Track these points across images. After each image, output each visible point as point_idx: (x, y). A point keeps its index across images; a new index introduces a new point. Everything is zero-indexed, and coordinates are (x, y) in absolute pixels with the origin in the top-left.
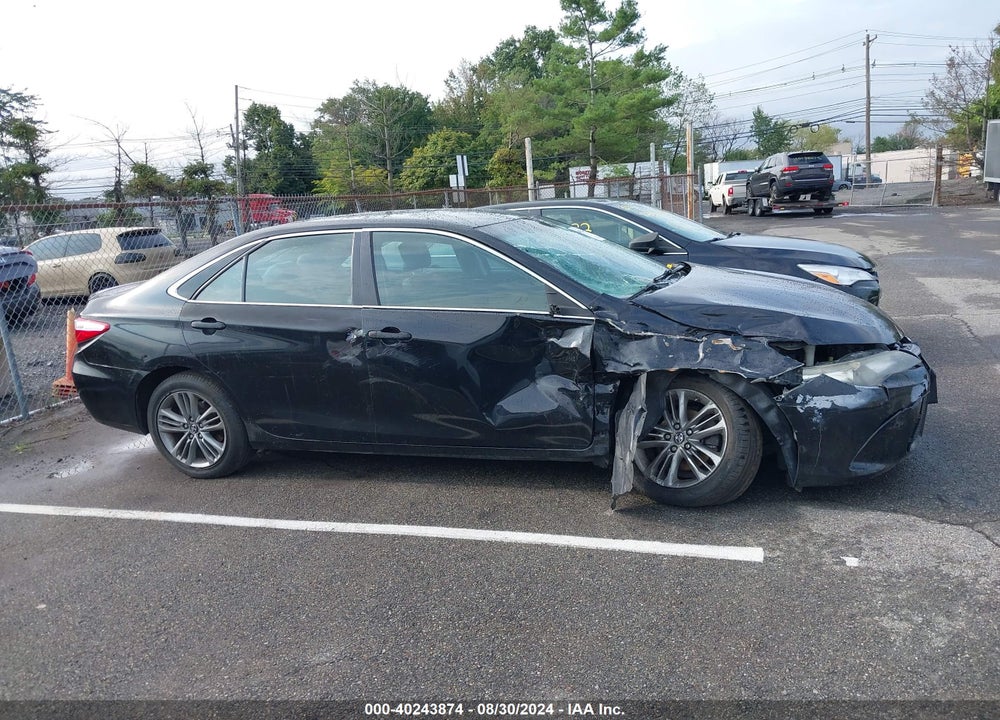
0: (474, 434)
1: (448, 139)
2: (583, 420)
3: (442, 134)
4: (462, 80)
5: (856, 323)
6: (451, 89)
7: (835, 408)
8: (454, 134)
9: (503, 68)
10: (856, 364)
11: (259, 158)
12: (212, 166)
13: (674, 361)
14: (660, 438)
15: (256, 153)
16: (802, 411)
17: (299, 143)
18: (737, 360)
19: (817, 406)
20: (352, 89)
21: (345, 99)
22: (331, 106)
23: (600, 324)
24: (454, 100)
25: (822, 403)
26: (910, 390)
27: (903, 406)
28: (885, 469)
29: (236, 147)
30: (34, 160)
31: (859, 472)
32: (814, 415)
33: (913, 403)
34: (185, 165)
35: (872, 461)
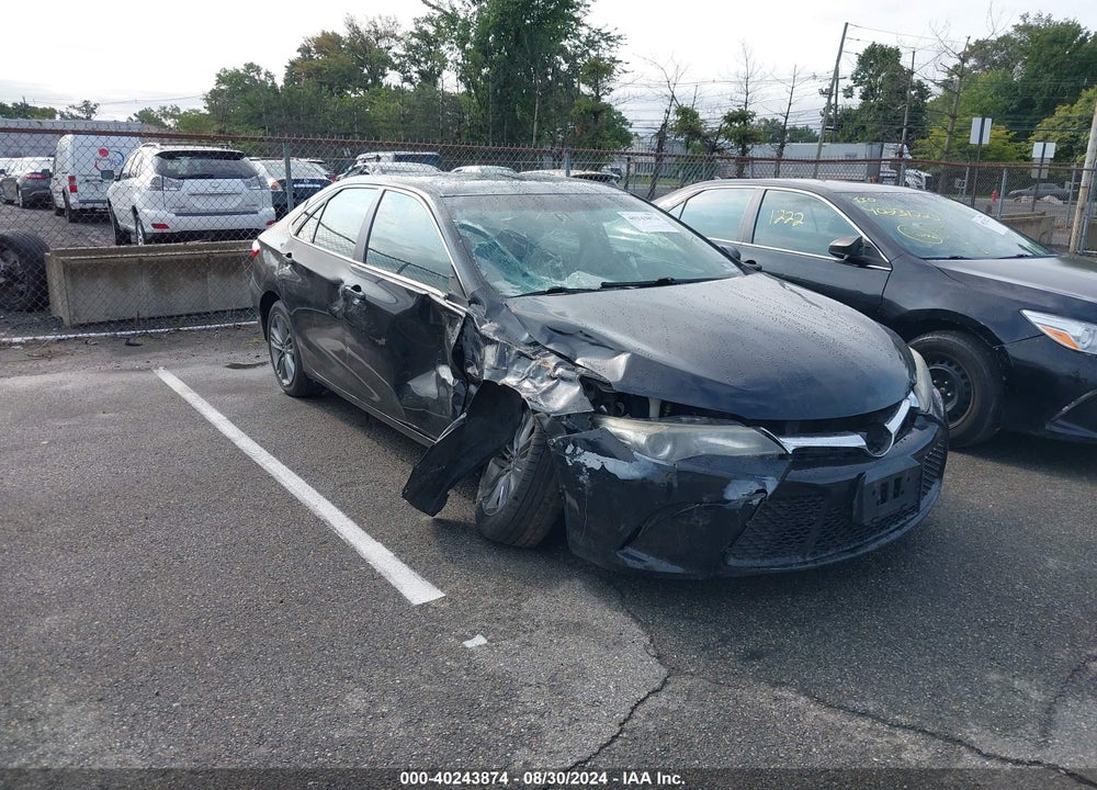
2: (452, 418)
7: (603, 471)
11: (863, 108)
12: (754, 113)
13: (505, 374)
14: (506, 458)
15: (861, 101)
16: (570, 464)
17: (913, 93)
19: (586, 463)
20: (1016, 26)
21: (1001, 39)
23: (468, 318)
25: (592, 461)
26: (724, 483)
27: (705, 499)
28: (684, 575)
29: (828, 93)
30: (598, 98)
31: (630, 562)
32: (581, 473)
33: (728, 501)
34: (725, 112)
35: (658, 555)
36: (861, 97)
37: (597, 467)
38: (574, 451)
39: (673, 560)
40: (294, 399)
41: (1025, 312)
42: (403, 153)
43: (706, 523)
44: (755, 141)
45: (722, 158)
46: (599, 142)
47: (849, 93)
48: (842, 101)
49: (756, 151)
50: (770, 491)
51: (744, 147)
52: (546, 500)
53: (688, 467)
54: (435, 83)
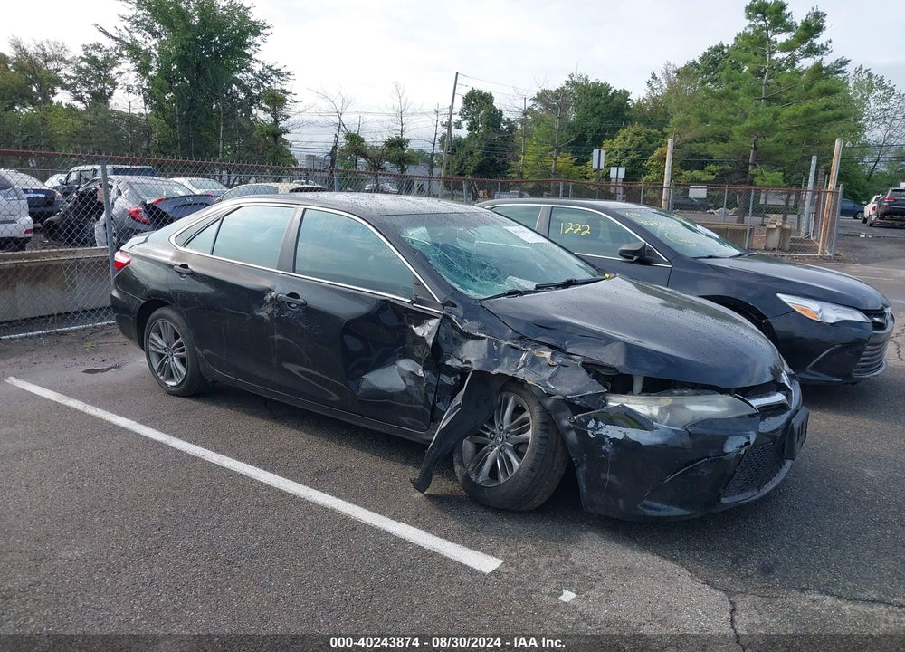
0: (335, 397)
1: (638, 134)
2: (423, 405)
3: (633, 129)
4: (664, 81)
5: (698, 360)
6: (653, 89)
7: (626, 440)
8: (644, 130)
9: (707, 71)
10: (666, 401)
11: (470, 137)
12: (408, 141)
13: (497, 364)
14: (486, 436)
15: (468, 132)
16: (592, 436)
17: (505, 127)
18: (546, 374)
19: (609, 435)
20: (566, 82)
21: (558, 90)
22: (542, 97)
23: (445, 319)
24: (653, 99)
25: (614, 432)
26: (724, 439)
27: (711, 454)
28: (688, 516)
29: (448, 126)
30: (277, 122)
31: (649, 512)
32: (604, 443)
33: (726, 454)
34: (386, 138)
35: (671, 503)
36: (468, 129)
37: (620, 436)
38: (596, 425)
39: (681, 506)
40: (183, 399)
41: (779, 295)
42: (120, 166)
43: (710, 472)
44: (410, 162)
45: (384, 175)
46: (280, 159)
47: (458, 126)
48: (455, 132)
49: (411, 171)
50: (752, 443)
51: (403, 166)
52: (555, 468)
53: (698, 430)
54: (106, 103)
